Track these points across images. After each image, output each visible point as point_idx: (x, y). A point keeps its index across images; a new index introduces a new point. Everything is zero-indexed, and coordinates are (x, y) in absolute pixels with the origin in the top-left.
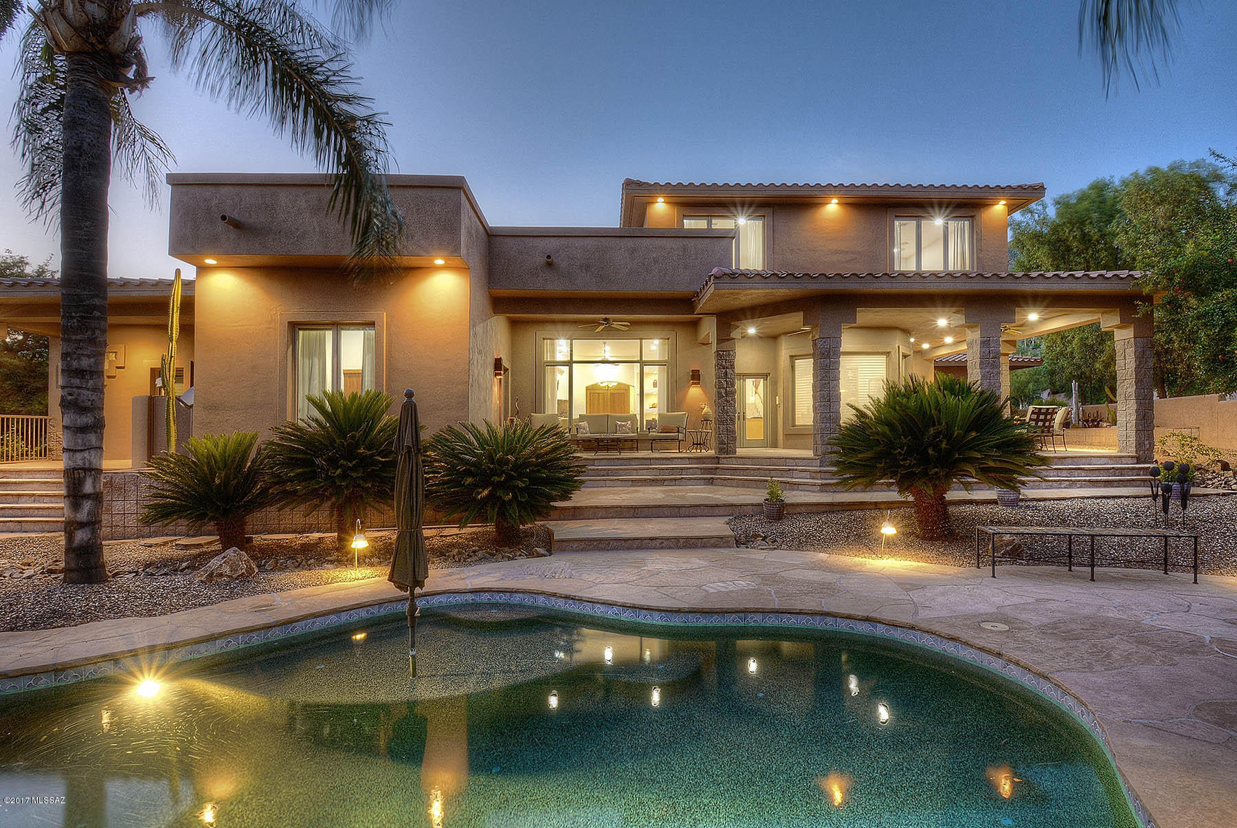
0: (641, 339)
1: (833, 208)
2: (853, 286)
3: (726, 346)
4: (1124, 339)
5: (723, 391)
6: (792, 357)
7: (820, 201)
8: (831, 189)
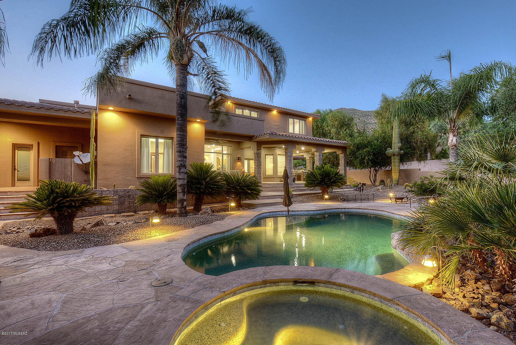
0: (222, 146)
1: (275, 112)
2: (298, 140)
3: (259, 151)
4: (341, 156)
5: (258, 164)
6: (265, 155)
7: (273, 110)
8: (276, 107)
